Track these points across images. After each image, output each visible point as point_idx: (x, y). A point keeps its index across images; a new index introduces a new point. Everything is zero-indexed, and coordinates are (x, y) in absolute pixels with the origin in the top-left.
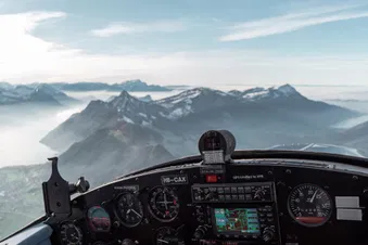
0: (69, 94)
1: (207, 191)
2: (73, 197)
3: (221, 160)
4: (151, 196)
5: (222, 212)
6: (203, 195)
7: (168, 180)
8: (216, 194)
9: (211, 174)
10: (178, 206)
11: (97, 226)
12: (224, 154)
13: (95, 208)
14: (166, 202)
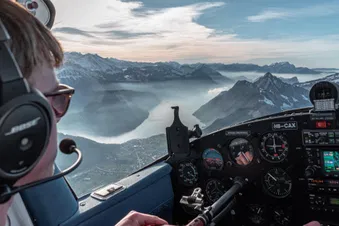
0: (223, 73)
1: (317, 135)
2: (191, 140)
3: (332, 108)
4: (261, 140)
5: (331, 154)
6: (313, 139)
7: (278, 126)
8: (327, 138)
9: (321, 121)
10: (286, 149)
11: (210, 166)
12: (335, 102)
13: (209, 150)
14: (274, 146)
